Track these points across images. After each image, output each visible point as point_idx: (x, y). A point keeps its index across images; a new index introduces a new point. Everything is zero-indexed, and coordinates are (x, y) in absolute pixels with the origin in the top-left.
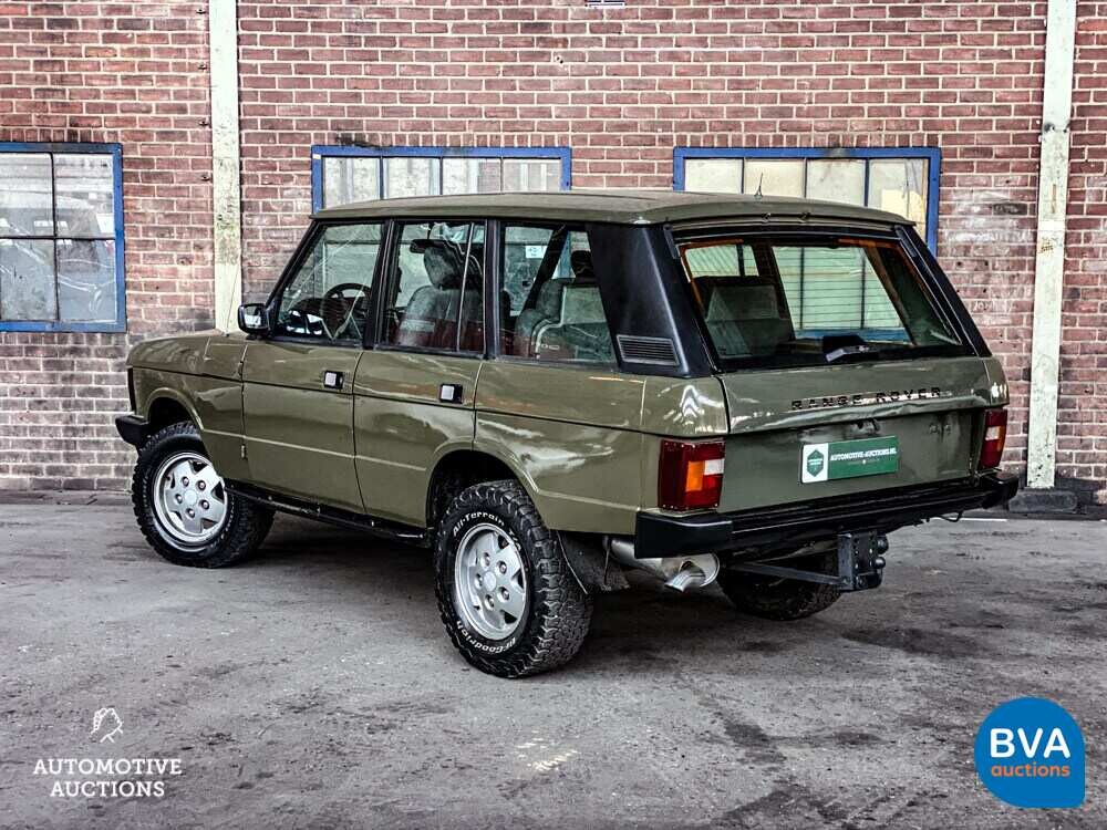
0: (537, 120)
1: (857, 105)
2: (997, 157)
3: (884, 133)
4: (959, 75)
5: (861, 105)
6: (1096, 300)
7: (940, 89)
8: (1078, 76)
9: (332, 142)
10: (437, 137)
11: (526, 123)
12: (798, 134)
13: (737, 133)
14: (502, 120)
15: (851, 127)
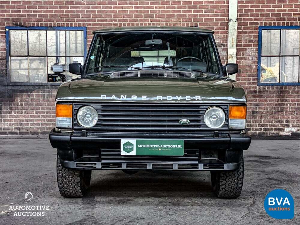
0: (76, 18)
1: (173, 14)
2: (216, 30)
3: (181, 22)
4: (203, 5)
5: (174, 14)
6: (246, 73)
7: (198, 9)
8: (239, 5)
9: (12, 25)
10: (45, 23)
11: (72, 19)
12: (156, 23)
13: (137, 22)
14: (65, 18)
15: (172, 21)
